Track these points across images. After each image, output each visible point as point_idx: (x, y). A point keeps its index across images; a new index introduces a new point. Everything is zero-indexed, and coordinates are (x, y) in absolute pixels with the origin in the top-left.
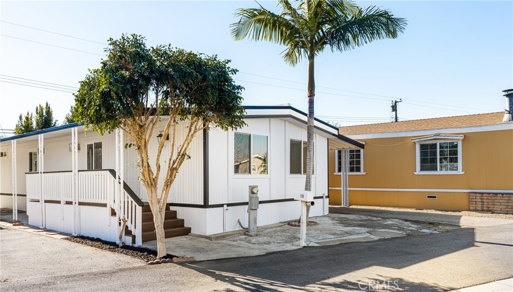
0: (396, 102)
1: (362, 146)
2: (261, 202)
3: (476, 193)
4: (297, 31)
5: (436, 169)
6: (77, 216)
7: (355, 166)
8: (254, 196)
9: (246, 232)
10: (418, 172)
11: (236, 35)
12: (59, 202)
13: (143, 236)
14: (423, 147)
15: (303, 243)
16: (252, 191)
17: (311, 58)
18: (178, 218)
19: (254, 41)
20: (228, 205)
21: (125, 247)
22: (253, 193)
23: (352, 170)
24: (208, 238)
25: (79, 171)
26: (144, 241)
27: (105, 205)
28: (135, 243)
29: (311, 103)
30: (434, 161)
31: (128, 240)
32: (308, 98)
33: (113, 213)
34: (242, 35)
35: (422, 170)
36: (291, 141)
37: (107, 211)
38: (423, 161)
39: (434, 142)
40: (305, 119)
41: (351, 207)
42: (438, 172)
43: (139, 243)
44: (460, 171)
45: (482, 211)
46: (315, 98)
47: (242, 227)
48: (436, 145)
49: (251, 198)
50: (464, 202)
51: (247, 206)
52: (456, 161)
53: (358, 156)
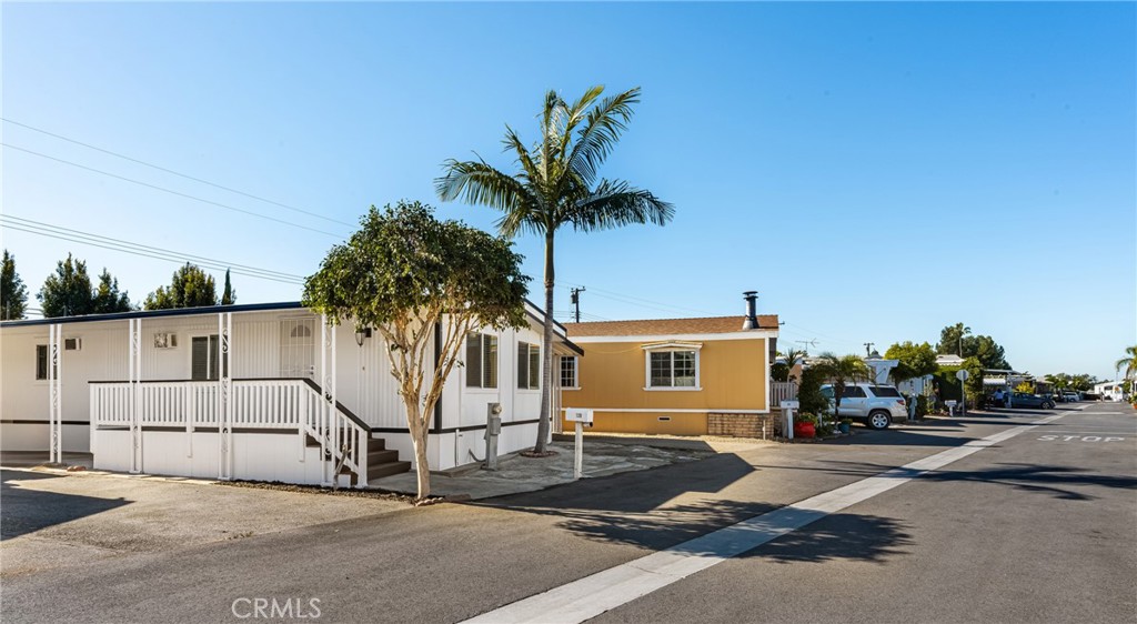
0: (577, 290)
1: (581, 352)
2: (503, 425)
3: (715, 413)
4: (534, 199)
5: (669, 385)
6: (229, 449)
7: (567, 380)
8: (495, 416)
9: (483, 465)
10: (648, 387)
11: (443, 195)
12: (183, 429)
13: (369, 473)
14: (654, 355)
15: (579, 474)
16: (493, 409)
17: (550, 236)
18: (386, 448)
19: (468, 205)
20: (461, 429)
21: (342, 490)
22: (494, 413)
23: (563, 385)
24: (441, 473)
25: (233, 380)
26: (369, 480)
27: (295, 431)
28: (356, 483)
29: (550, 295)
30: (668, 374)
31: (345, 480)
32: (546, 290)
33: (311, 442)
34: (452, 193)
35: (652, 385)
36: (520, 343)
37: (300, 439)
38: (654, 374)
39: (668, 350)
40: (542, 318)
41: (565, 433)
42: (672, 388)
43: (363, 482)
44: (698, 387)
45: (722, 434)
46: (555, 289)
47: (475, 459)
48: (669, 353)
49: (491, 420)
50: (702, 424)
51: (485, 430)
52: (693, 374)
53: (571, 366)
